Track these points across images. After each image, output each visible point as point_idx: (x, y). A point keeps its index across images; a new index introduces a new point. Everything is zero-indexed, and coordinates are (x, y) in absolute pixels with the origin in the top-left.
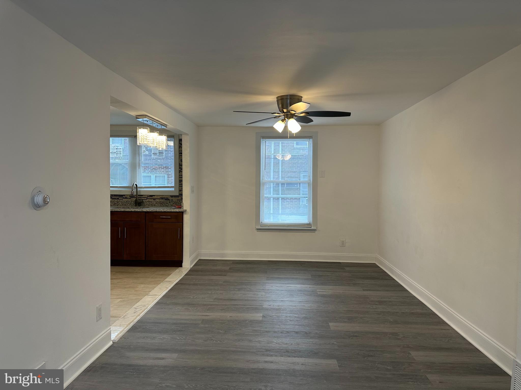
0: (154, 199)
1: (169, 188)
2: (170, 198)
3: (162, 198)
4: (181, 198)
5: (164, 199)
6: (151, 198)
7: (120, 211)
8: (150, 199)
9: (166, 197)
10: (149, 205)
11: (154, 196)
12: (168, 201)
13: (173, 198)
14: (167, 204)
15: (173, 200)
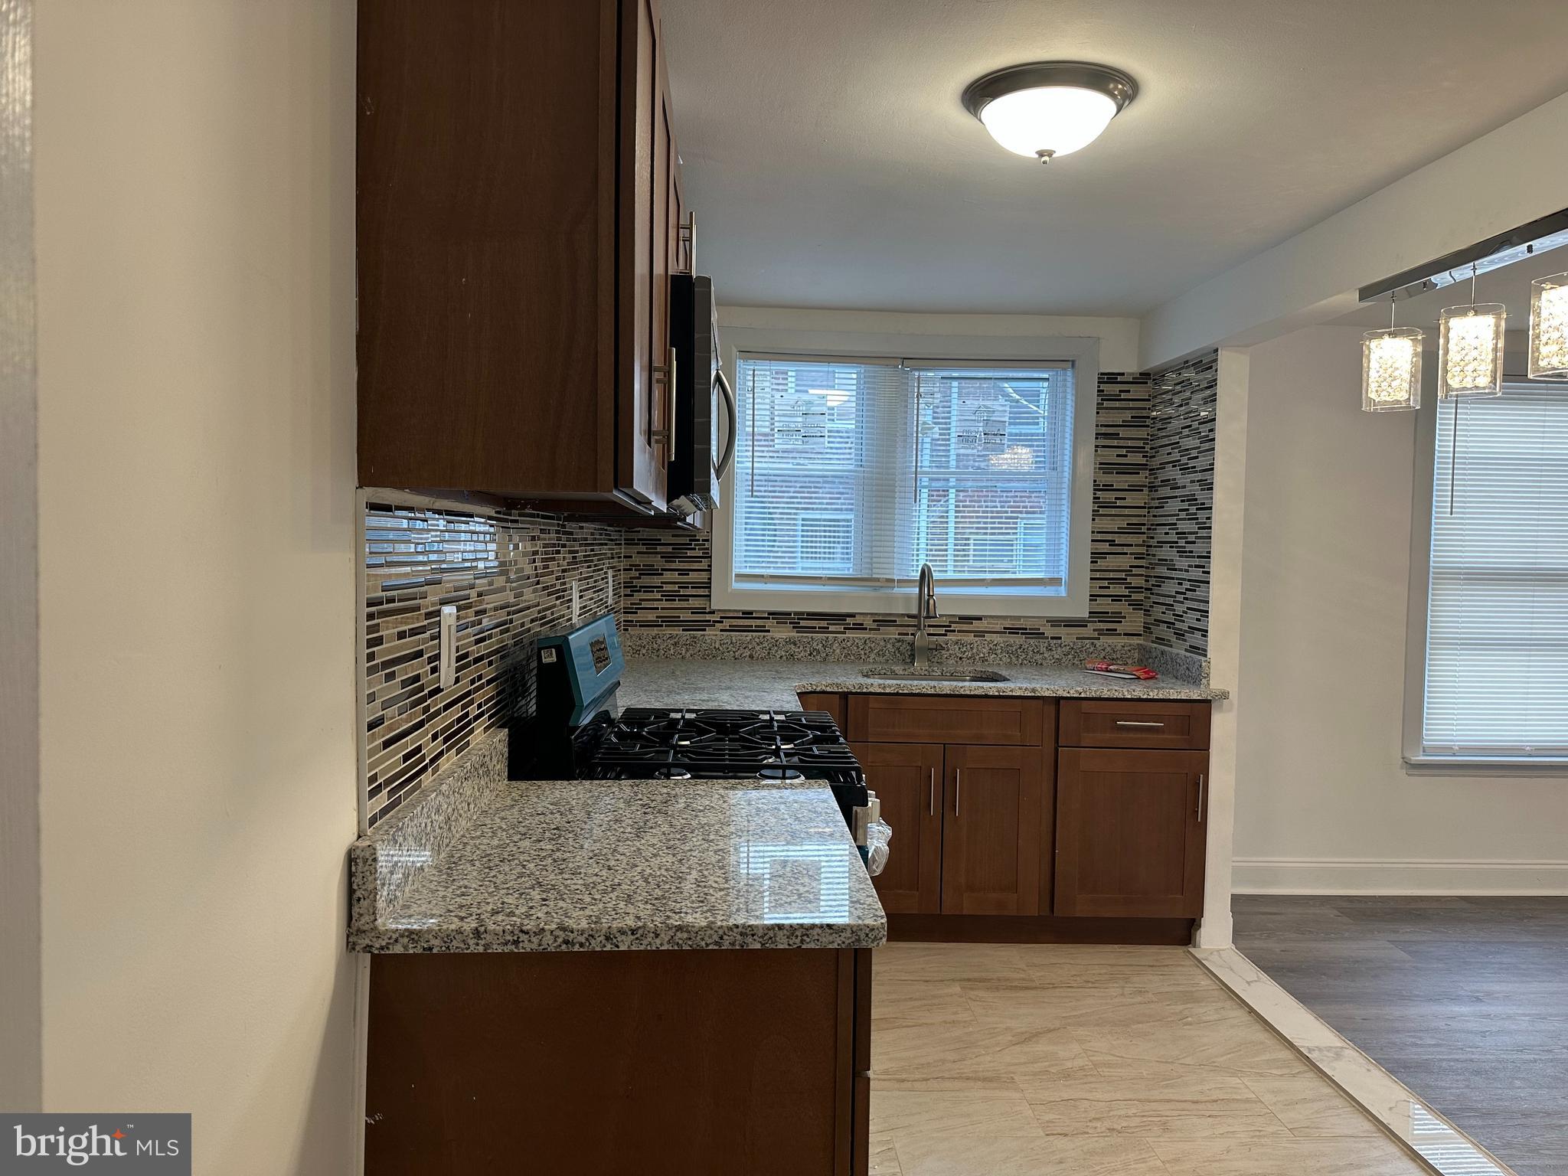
0: (980, 634)
1: (1042, 588)
2: (1049, 631)
3: (1013, 631)
4: (1094, 630)
5: (1022, 634)
6: (965, 627)
7: (932, 691)
8: (959, 631)
9: (1029, 625)
10: (961, 658)
11: (979, 618)
12: (1043, 645)
13: (1062, 631)
14: (1038, 657)
15: (1060, 638)
